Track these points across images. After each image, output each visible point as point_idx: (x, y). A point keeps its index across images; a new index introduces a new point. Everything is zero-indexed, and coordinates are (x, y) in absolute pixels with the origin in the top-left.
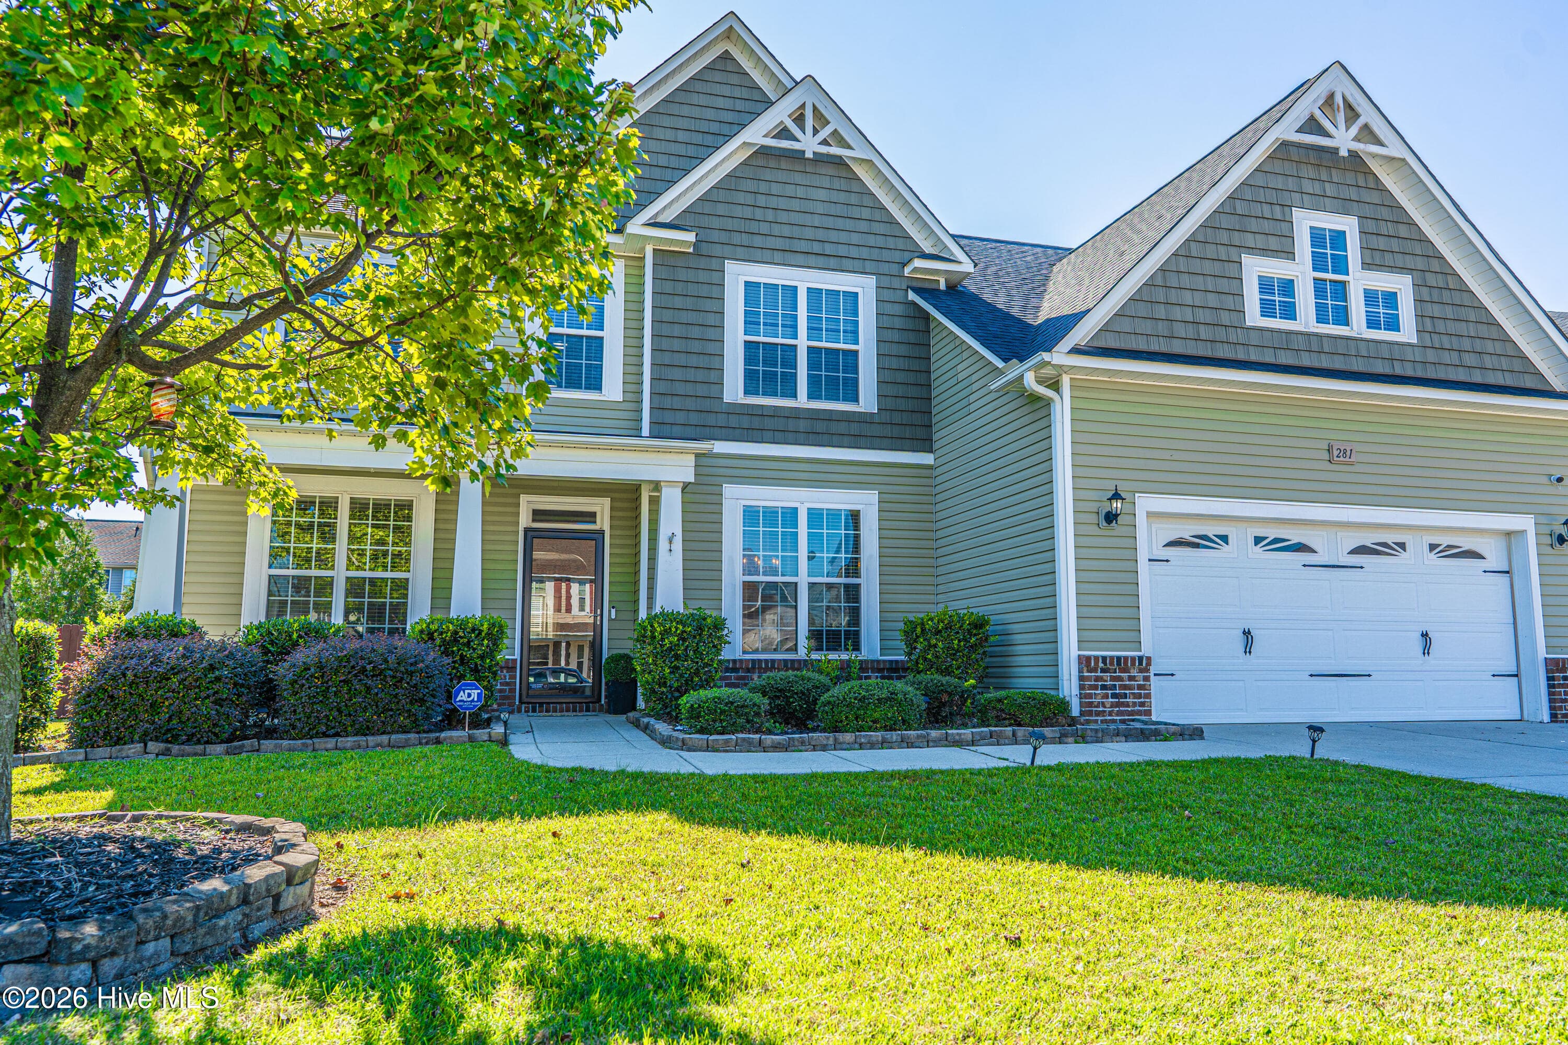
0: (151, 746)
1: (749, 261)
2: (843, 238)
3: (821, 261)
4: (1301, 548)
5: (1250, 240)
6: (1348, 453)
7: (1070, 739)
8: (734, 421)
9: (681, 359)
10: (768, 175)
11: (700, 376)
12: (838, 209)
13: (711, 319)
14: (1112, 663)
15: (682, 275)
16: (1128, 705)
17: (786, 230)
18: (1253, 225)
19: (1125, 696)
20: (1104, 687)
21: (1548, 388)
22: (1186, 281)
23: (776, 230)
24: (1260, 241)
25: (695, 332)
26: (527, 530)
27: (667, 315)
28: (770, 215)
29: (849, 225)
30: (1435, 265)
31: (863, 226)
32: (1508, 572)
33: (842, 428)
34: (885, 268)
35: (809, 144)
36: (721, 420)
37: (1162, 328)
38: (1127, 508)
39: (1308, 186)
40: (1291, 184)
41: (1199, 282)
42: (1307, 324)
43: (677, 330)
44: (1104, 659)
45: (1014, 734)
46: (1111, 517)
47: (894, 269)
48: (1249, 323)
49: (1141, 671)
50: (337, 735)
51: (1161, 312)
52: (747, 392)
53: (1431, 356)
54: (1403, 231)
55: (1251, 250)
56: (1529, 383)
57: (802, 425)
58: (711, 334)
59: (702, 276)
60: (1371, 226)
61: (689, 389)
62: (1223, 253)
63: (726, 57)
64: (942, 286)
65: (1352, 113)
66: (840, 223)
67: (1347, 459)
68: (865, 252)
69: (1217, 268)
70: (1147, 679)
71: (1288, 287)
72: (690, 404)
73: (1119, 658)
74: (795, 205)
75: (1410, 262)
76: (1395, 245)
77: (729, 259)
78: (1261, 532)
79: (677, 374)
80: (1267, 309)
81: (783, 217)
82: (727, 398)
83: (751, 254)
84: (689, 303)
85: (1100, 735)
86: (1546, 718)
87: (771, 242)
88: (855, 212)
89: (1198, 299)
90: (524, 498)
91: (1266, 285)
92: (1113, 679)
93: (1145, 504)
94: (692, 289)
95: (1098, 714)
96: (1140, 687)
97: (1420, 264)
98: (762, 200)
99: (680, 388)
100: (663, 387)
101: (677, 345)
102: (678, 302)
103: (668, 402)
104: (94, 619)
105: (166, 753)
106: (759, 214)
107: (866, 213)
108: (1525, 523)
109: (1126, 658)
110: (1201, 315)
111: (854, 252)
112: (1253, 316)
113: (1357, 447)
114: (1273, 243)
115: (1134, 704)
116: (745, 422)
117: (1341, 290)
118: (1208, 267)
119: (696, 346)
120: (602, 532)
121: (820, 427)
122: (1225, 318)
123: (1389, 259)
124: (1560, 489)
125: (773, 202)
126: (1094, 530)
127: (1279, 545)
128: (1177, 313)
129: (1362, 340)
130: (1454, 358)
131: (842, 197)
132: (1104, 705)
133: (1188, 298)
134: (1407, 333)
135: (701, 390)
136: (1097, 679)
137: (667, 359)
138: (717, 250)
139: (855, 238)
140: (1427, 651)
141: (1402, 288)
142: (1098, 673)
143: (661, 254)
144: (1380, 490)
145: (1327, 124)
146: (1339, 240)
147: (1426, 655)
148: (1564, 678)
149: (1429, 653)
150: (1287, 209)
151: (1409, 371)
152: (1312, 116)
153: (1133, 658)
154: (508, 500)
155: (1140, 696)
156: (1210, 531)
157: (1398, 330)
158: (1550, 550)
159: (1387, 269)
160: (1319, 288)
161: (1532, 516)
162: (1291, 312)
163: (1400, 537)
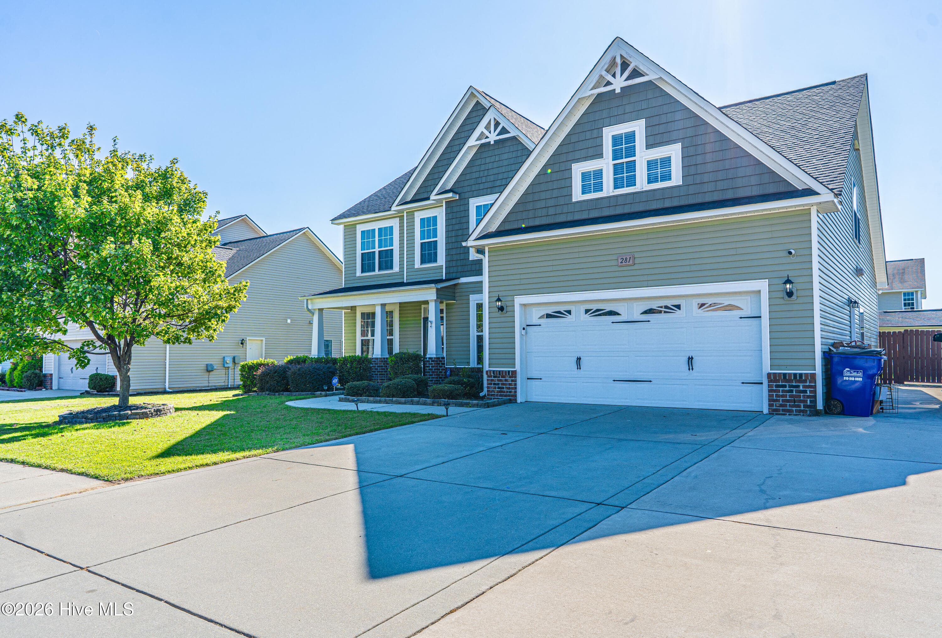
1: (478, 196)
4: (612, 313)
5: (577, 155)
6: (628, 260)
8: (473, 268)
9: (455, 245)
10: (484, 155)
11: (462, 251)
12: (512, 161)
13: (465, 226)
14: (497, 374)
15: (456, 209)
16: (504, 392)
17: (492, 178)
18: (580, 146)
19: (503, 388)
20: (494, 384)
21: (792, 189)
22: (542, 187)
23: (489, 179)
24: (583, 153)
25: (460, 233)
26: (424, 319)
27: (451, 228)
28: (486, 173)
30: (701, 130)
32: (758, 317)
35: (493, 137)
36: (469, 268)
37: (531, 214)
38: (508, 304)
39: (614, 112)
40: (604, 114)
41: (550, 186)
42: (608, 192)
43: (453, 234)
44: (494, 371)
46: (501, 309)
48: (574, 200)
49: (510, 377)
51: (530, 206)
53: (692, 190)
54: (677, 116)
55: (578, 160)
56: (774, 189)
58: (465, 232)
59: (462, 208)
60: (655, 121)
61: (458, 257)
62: (563, 167)
63: (476, 102)
65: (625, 65)
66: (513, 167)
67: (627, 263)
69: (559, 176)
70: (514, 381)
71: (599, 174)
72: (459, 263)
73: (500, 371)
74: (495, 165)
75: (681, 134)
76: (670, 127)
77: (471, 198)
78: (588, 307)
79: (454, 252)
80: (586, 190)
81: (491, 172)
82: (471, 258)
83: (478, 193)
84: (458, 221)
86: (766, 411)
87: (486, 185)
88: (520, 160)
89: (549, 195)
90: (422, 307)
91: (585, 176)
92: (498, 380)
93: (519, 300)
94: (458, 215)
95: (492, 395)
96: (510, 384)
97: (688, 133)
98: (483, 167)
99: (455, 258)
100: (449, 258)
101: (454, 239)
102: (454, 221)
103: (451, 264)
106: (482, 174)
108: (763, 285)
109: (503, 371)
110: (550, 203)
112: (577, 195)
113: (637, 255)
114: (591, 152)
115: (507, 392)
116: (477, 267)
117: (632, 166)
118: (554, 177)
119: (460, 239)
122: (562, 201)
123: (665, 137)
124: (791, 259)
125: (487, 167)
126: (495, 315)
127: (599, 313)
128: (538, 205)
129: (642, 192)
130: (712, 187)
131: (514, 154)
132: (494, 392)
133: (543, 196)
134: (677, 179)
135: (462, 257)
136: (492, 380)
137: (450, 246)
140: (691, 368)
141: (673, 153)
142: (492, 378)
143: (449, 203)
144: (650, 278)
145: (609, 78)
146: (631, 137)
147: (691, 370)
148: (777, 386)
149: (692, 369)
150: (600, 129)
151: (676, 203)
152: (601, 76)
153: (506, 372)
154: (418, 308)
155: (509, 388)
156: (562, 309)
157: (670, 179)
158: (781, 301)
159: (665, 143)
160: (617, 169)
161: (767, 280)
162: (599, 187)
163: (676, 302)
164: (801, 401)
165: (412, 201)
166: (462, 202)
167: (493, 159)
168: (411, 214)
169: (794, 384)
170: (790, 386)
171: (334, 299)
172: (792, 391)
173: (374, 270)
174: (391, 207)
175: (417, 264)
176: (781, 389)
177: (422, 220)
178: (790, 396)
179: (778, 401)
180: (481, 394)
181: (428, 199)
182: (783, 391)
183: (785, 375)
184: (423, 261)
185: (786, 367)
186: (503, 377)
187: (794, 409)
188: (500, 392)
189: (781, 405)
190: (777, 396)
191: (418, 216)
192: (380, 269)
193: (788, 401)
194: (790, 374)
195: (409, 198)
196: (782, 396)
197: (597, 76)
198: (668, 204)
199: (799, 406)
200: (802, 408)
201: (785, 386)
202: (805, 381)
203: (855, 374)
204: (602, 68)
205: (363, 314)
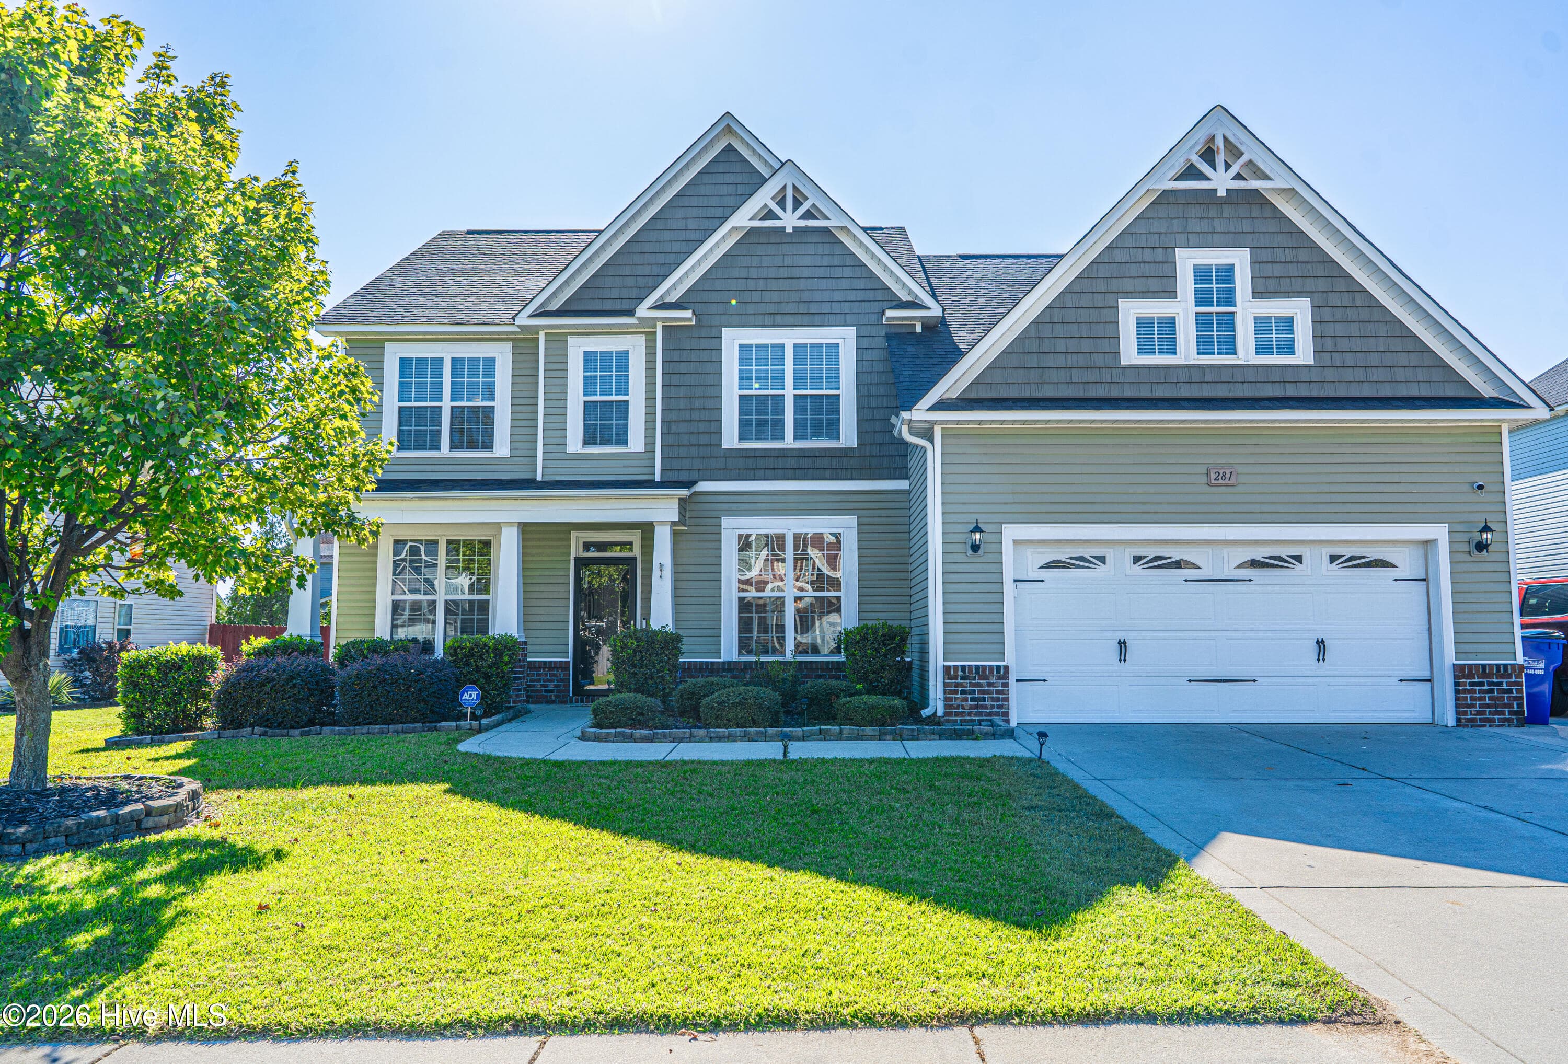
0: (257, 729)
1: (743, 326)
2: (826, 296)
3: (806, 319)
4: (1183, 565)
5: (1128, 285)
6: (1228, 475)
7: (888, 737)
8: (731, 463)
9: (687, 415)
10: (760, 250)
11: (702, 427)
12: (821, 272)
13: (710, 380)
14: (970, 672)
15: (687, 344)
16: (986, 707)
17: (775, 296)
18: (1133, 270)
19: (984, 699)
20: (963, 692)
21: (1475, 395)
22: (1060, 330)
23: (768, 296)
24: (1140, 285)
25: (698, 391)
26: (576, 559)
27: (675, 380)
28: (761, 284)
29: (832, 284)
30: (1341, 285)
31: (844, 284)
32: (1424, 580)
33: (826, 463)
34: (864, 319)
35: (790, 220)
36: (720, 463)
37: (1034, 376)
38: (992, 538)
39: (1194, 226)
40: (1176, 225)
41: (1074, 330)
42: (1187, 357)
43: (682, 392)
44: (963, 668)
45: (841, 732)
46: (975, 548)
47: (873, 318)
48: (1124, 362)
49: (999, 678)
50: (370, 724)
51: (1033, 361)
52: (742, 438)
53: (1330, 375)
54: (1303, 255)
55: (1129, 294)
56: (1450, 391)
57: (790, 463)
58: (711, 391)
59: (704, 344)
60: (1266, 255)
61: (693, 439)
62: (1099, 301)
63: (729, 148)
64: (919, 329)
65: (1234, 151)
66: (823, 284)
67: (1227, 481)
68: (846, 307)
69: (1092, 315)
70: (1006, 685)
71: (1169, 324)
72: (694, 451)
73: (977, 667)
74: (783, 273)
75: (1310, 285)
76: (1293, 270)
77: (726, 326)
78: (1140, 553)
79: (683, 428)
80: (1144, 347)
81: (773, 285)
82: (725, 445)
83: (744, 320)
84: (692, 367)
85: (916, 734)
86: (1451, 721)
87: (763, 308)
88: (838, 272)
89: (1072, 345)
90: (574, 534)
91: (1144, 325)
92: (972, 685)
93: (1011, 533)
94: (695, 356)
96: (998, 692)
97: (1322, 285)
98: (754, 273)
99: (686, 440)
100: (671, 440)
101: (682, 404)
102: (683, 368)
103: (675, 452)
104: (247, 640)
105: (265, 734)
106: (751, 285)
107: (847, 272)
108: (1440, 532)
109: (984, 667)
110: (1074, 361)
111: (836, 308)
112: (1130, 355)
113: (1240, 469)
114: (1154, 285)
115: (993, 707)
116: (741, 463)
117: (1229, 321)
118: (1083, 315)
119: (698, 403)
120: (635, 559)
121: (806, 463)
122: (1099, 360)
123: (1284, 285)
124: (1482, 496)
125: (764, 273)
126: (962, 558)
127: (1160, 563)
128: (1050, 361)
129: (1249, 366)
130: (1360, 374)
131: (826, 261)
132: (963, 707)
133: (1061, 346)
134: (1304, 354)
135: (703, 439)
136: (957, 685)
137: (674, 416)
138: (716, 320)
139: (837, 296)
140: (1321, 658)
141: (1298, 311)
142: (959, 681)
143: (670, 330)
144: (1266, 508)
145: (1204, 168)
146: (1227, 273)
147: (1321, 661)
148: (1472, 684)
149: (1324, 660)
150: (1170, 250)
151: (1304, 392)
152: (1188, 160)
153: (991, 668)
154: (562, 536)
155: (998, 700)
156: (1087, 552)
157: (1293, 353)
158: (1467, 558)
159: (1282, 295)
160: (1203, 321)
161: (1447, 525)
162: (1171, 348)
163: (1295, 551)
164: (1505, 706)
165: (559, 313)
166: (704, 332)
167: (778, 261)
168: (558, 342)
169: (1495, 680)
170: (1490, 684)
171: (405, 504)
172: (1492, 691)
173: (437, 447)
174: (513, 318)
175: (574, 443)
176: (1477, 688)
177: (589, 358)
178: (1490, 699)
179: (1473, 706)
180: (926, 713)
181: (630, 313)
182: (1480, 691)
183: (1484, 666)
184: (589, 440)
185: (1486, 655)
186: (985, 677)
187: (1496, 717)
188: (977, 707)
189: (1478, 713)
190: (1472, 699)
191: (577, 348)
192: (453, 446)
193: (1488, 706)
194: (1491, 666)
195: (555, 306)
196: (1480, 699)
197: (1182, 160)
198: (1291, 392)
199: (1503, 713)
200: (1507, 716)
201: (1482, 684)
202: (1510, 676)
203: (1534, 665)
204: (1192, 148)
205: (399, 544)
